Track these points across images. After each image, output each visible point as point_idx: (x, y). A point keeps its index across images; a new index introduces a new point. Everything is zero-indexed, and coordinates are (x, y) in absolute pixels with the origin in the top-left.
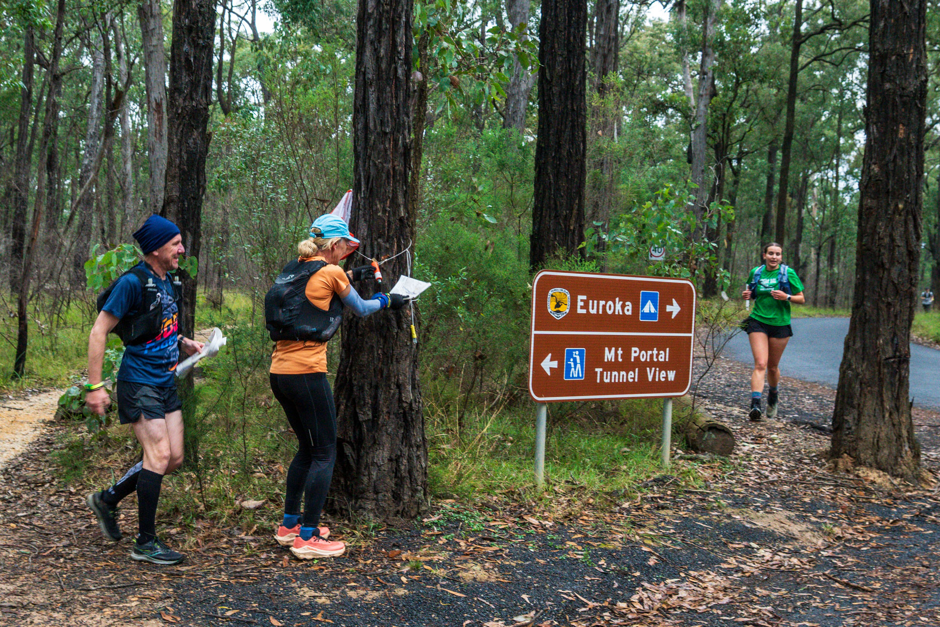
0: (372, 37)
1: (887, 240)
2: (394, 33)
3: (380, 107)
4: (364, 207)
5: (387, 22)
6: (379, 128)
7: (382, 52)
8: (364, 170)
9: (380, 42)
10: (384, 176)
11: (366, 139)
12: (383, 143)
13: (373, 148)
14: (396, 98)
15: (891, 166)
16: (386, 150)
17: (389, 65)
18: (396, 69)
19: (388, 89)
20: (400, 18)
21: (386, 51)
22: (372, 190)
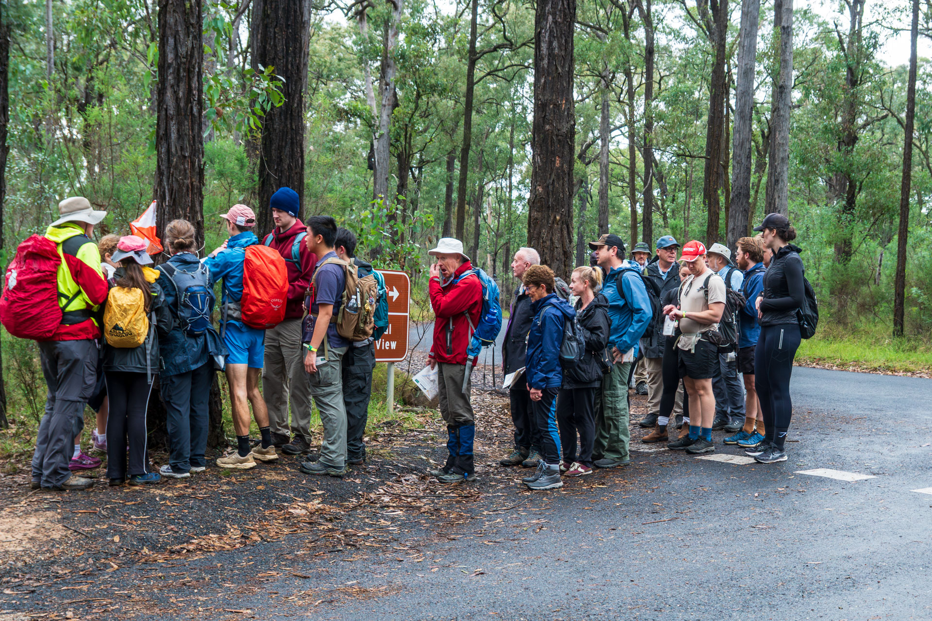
0: (172, 82)
1: (548, 243)
2: (190, 80)
3: (180, 137)
4: (169, 212)
5: (184, 71)
6: (179, 153)
7: (181, 94)
8: (168, 184)
9: (178, 86)
10: (184, 189)
11: (169, 161)
12: (183, 164)
13: (176, 168)
14: (193, 130)
15: (551, 187)
16: (185, 170)
17: (186, 104)
18: (192, 108)
19: (186, 123)
20: (194, 68)
21: (184, 93)
22: (174, 200)
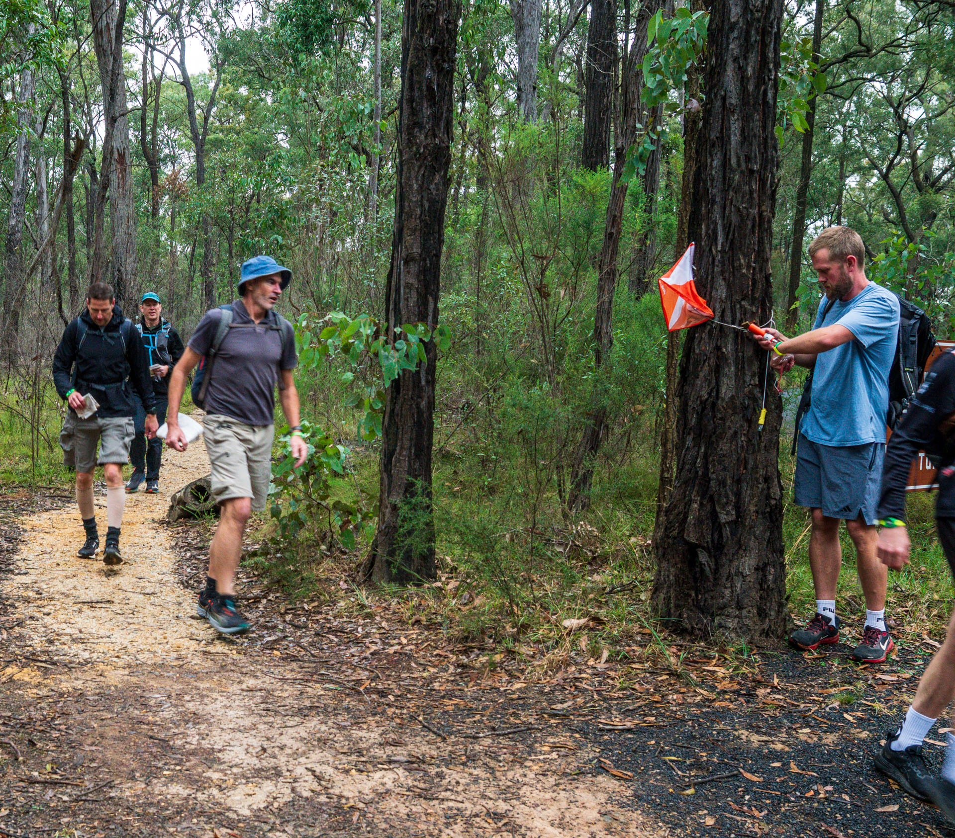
0: (736, 52)
2: (764, 47)
3: (745, 138)
6: (743, 165)
7: (749, 71)
8: (723, 217)
9: (746, 58)
10: (749, 223)
12: (748, 183)
13: (738, 190)
14: (764, 128)
16: (751, 192)
17: (758, 87)
18: (765, 91)
19: (756, 117)
21: (754, 69)
22: (732, 243)
